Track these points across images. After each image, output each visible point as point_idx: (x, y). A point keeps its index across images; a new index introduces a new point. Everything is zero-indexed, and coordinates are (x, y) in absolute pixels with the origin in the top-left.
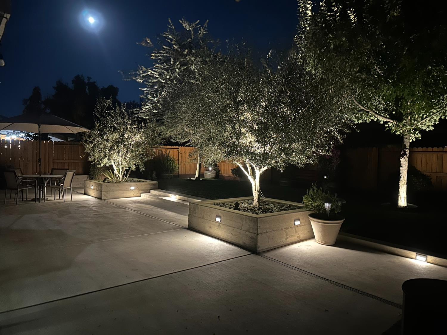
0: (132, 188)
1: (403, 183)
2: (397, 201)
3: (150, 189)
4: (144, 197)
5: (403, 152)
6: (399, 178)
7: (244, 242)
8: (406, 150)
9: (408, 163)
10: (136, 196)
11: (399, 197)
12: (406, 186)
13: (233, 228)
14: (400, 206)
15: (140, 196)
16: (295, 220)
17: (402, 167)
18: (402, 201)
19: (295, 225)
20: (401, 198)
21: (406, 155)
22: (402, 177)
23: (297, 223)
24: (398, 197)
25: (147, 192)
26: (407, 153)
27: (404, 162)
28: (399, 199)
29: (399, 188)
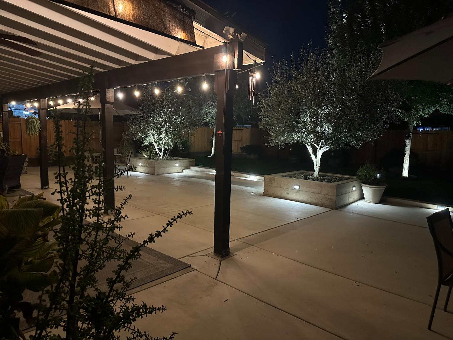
0: (177, 165)
1: (407, 159)
2: (401, 173)
3: (189, 165)
4: (186, 172)
5: (408, 135)
6: (404, 155)
7: (323, 202)
8: (410, 133)
9: (411, 143)
10: (179, 172)
11: (404, 169)
12: (408, 161)
13: (312, 193)
14: (404, 176)
15: (182, 172)
16: (353, 187)
17: (407, 146)
18: (405, 173)
19: (353, 190)
20: (404, 170)
21: (410, 137)
22: (406, 154)
23: (354, 188)
24: (402, 170)
25: (187, 168)
26: (411, 136)
27: (408, 142)
28: (403, 171)
29: (403, 163)
